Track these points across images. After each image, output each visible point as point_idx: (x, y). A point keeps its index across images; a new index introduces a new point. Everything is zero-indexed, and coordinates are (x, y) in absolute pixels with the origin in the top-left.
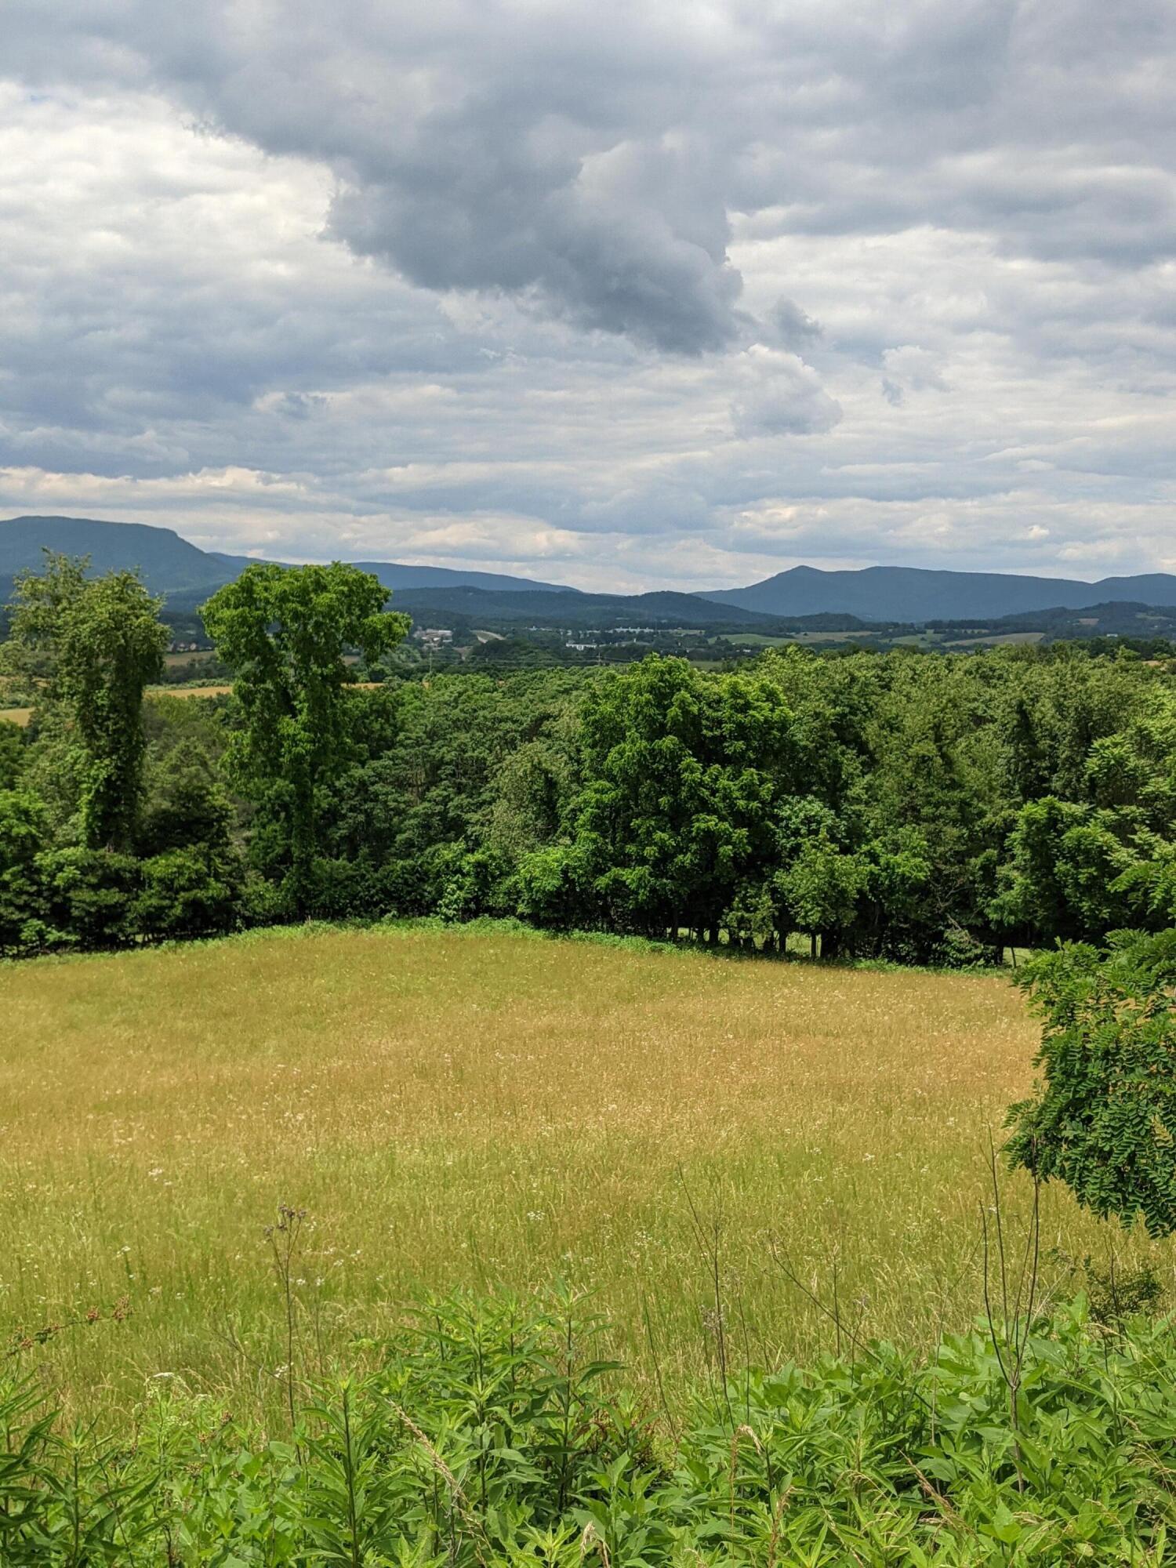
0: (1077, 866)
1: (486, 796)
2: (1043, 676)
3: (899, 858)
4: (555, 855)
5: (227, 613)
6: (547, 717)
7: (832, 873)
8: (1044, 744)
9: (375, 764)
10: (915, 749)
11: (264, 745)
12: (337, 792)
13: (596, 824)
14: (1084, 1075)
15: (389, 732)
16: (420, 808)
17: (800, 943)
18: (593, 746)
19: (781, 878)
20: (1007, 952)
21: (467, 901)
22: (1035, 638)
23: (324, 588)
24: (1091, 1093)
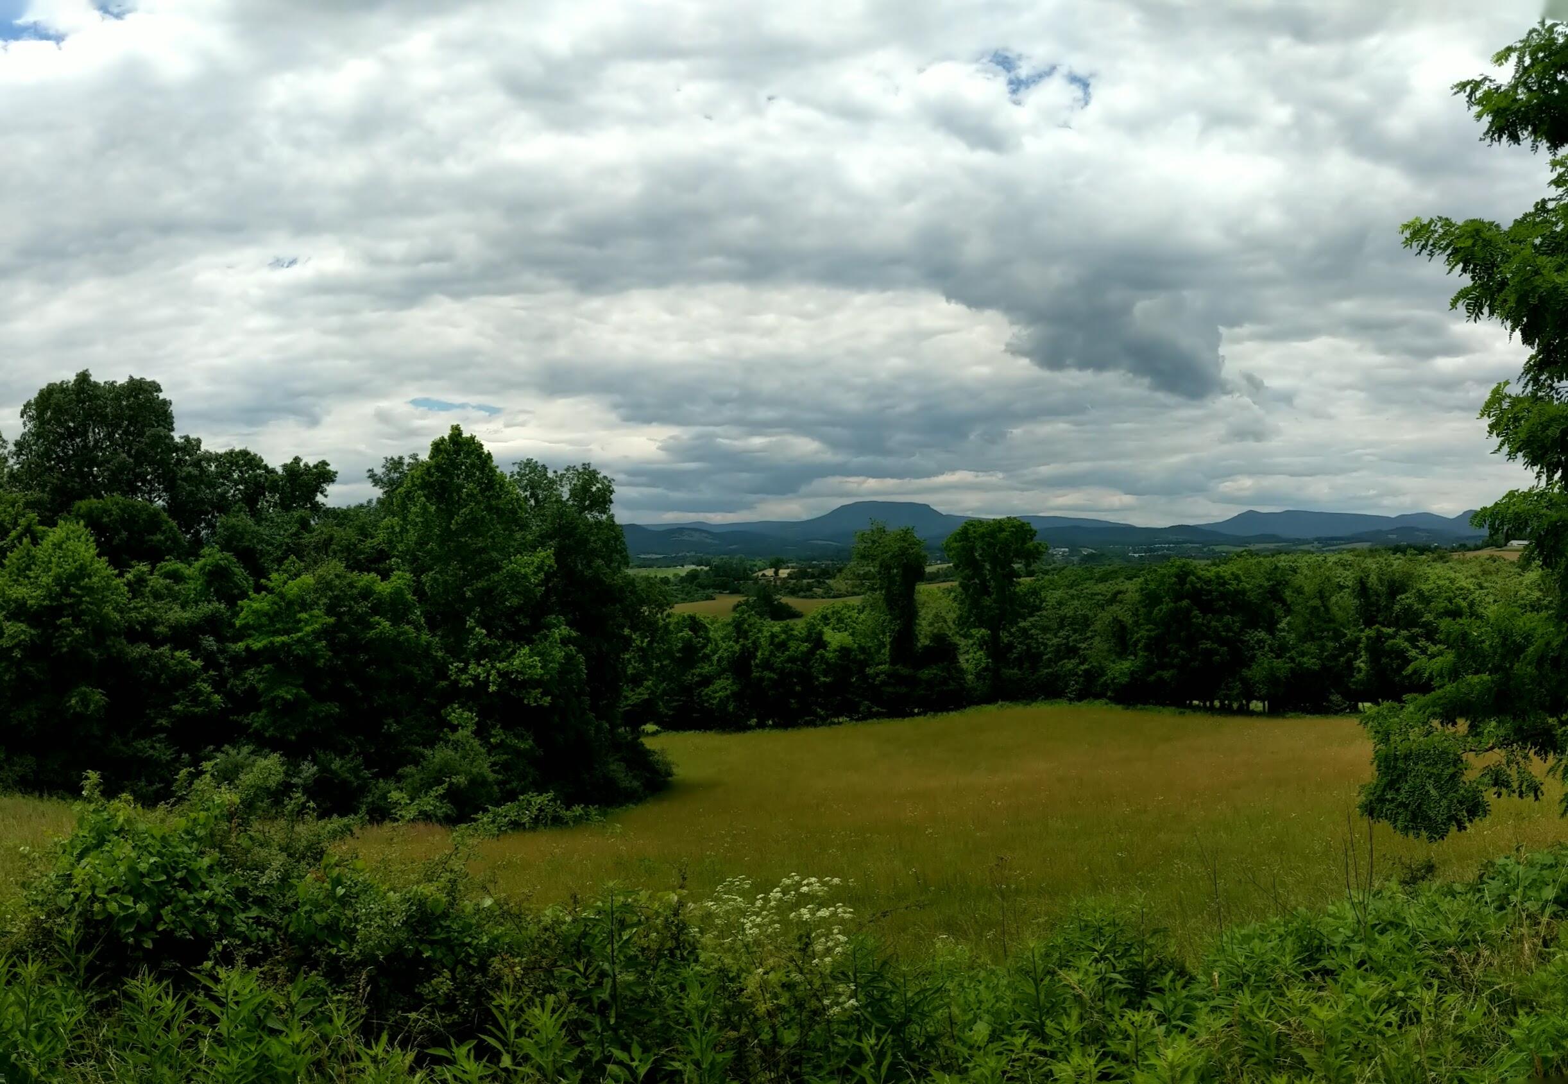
0: (1392, 659)
1: (1089, 634)
2: (1371, 564)
3: (1305, 659)
4: (1126, 665)
5: (955, 545)
6: (1120, 592)
7: (1272, 668)
8: (1374, 599)
9: (1031, 619)
10: (1311, 603)
11: (974, 611)
12: (1012, 635)
13: (1147, 648)
14: (1395, 767)
15: (1038, 602)
16: (1055, 641)
17: (1256, 705)
18: (1145, 607)
19: (1246, 673)
20: (1360, 705)
21: (1080, 690)
22: (1366, 545)
23: (1004, 530)
24: (1399, 776)
